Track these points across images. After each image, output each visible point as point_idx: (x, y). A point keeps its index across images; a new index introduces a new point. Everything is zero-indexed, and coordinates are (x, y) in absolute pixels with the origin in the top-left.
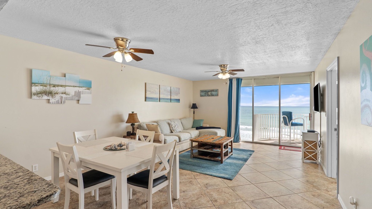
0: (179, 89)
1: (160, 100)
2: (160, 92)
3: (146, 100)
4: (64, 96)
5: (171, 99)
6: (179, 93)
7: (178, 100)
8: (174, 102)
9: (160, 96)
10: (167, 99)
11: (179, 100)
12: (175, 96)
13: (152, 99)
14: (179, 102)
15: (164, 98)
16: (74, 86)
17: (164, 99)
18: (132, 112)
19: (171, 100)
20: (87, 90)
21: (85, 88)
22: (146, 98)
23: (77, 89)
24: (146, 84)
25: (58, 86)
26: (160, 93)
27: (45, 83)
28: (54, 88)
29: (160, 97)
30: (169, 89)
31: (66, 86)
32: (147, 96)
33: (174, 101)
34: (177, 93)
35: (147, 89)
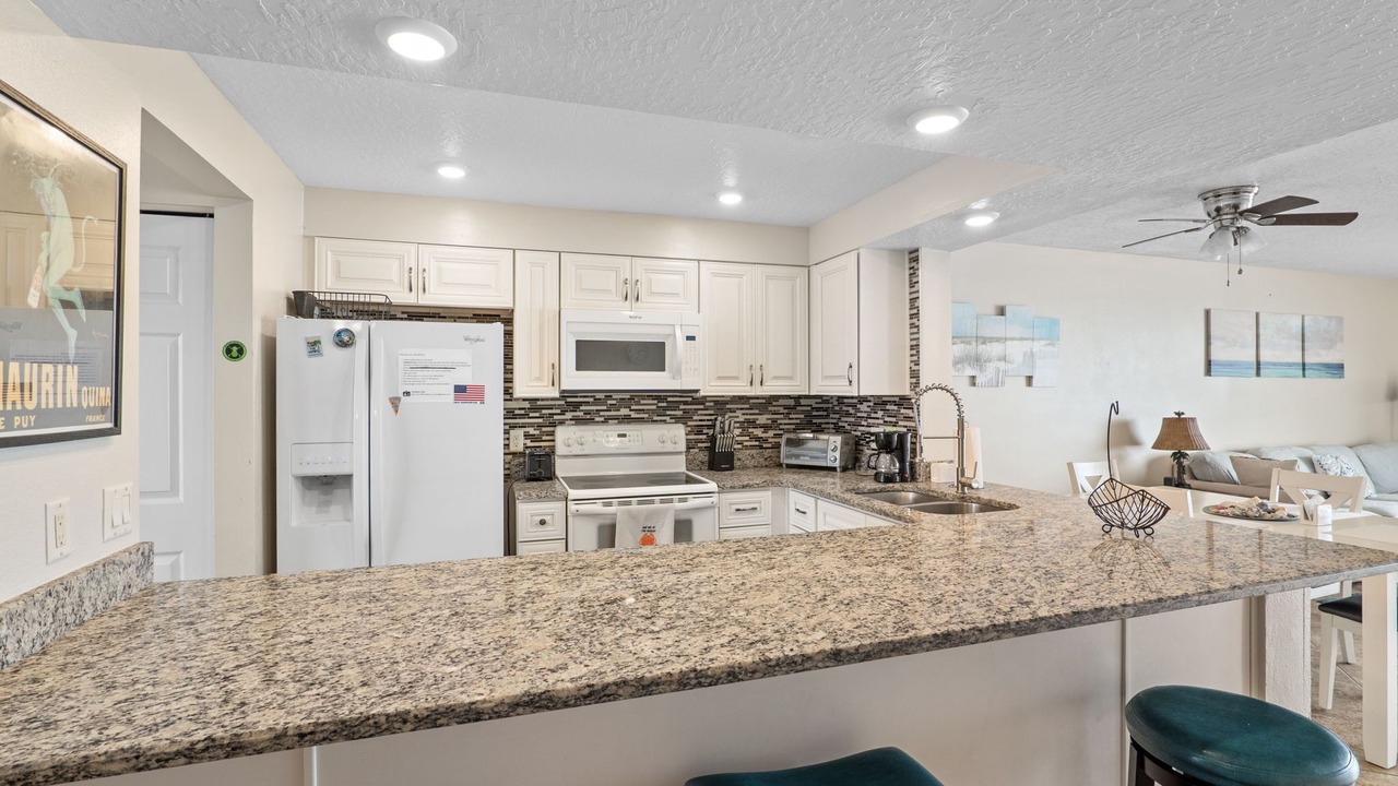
0: (1340, 320)
1: (1258, 369)
2: (1261, 338)
3: (1208, 372)
4: (1002, 365)
5: (1304, 364)
6: (1342, 340)
7: (1337, 369)
8: (1320, 377)
9: (1262, 353)
10: (1290, 365)
11: (1341, 367)
12: (1323, 352)
13: (1232, 367)
14: (1342, 376)
15: (1275, 360)
16: (1021, 339)
17: (1275, 364)
18: (1176, 414)
19: (1304, 369)
20: (1050, 348)
21: (1043, 342)
22: (1209, 363)
23: (1026, 346)
24: (1207, 313)
25: (991, 340)
26: (1262, 343)
27: (969, 335)
28: (984, 346)
29: (1262, 359)
30: (1296, 323)
31: (1006, 339)
32: (1212, 358)
33: (1317, 372)
34: (1331, 341)
35: (1212, 333)
